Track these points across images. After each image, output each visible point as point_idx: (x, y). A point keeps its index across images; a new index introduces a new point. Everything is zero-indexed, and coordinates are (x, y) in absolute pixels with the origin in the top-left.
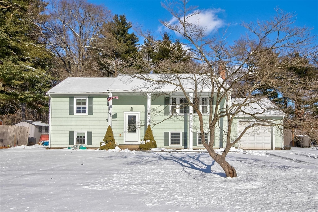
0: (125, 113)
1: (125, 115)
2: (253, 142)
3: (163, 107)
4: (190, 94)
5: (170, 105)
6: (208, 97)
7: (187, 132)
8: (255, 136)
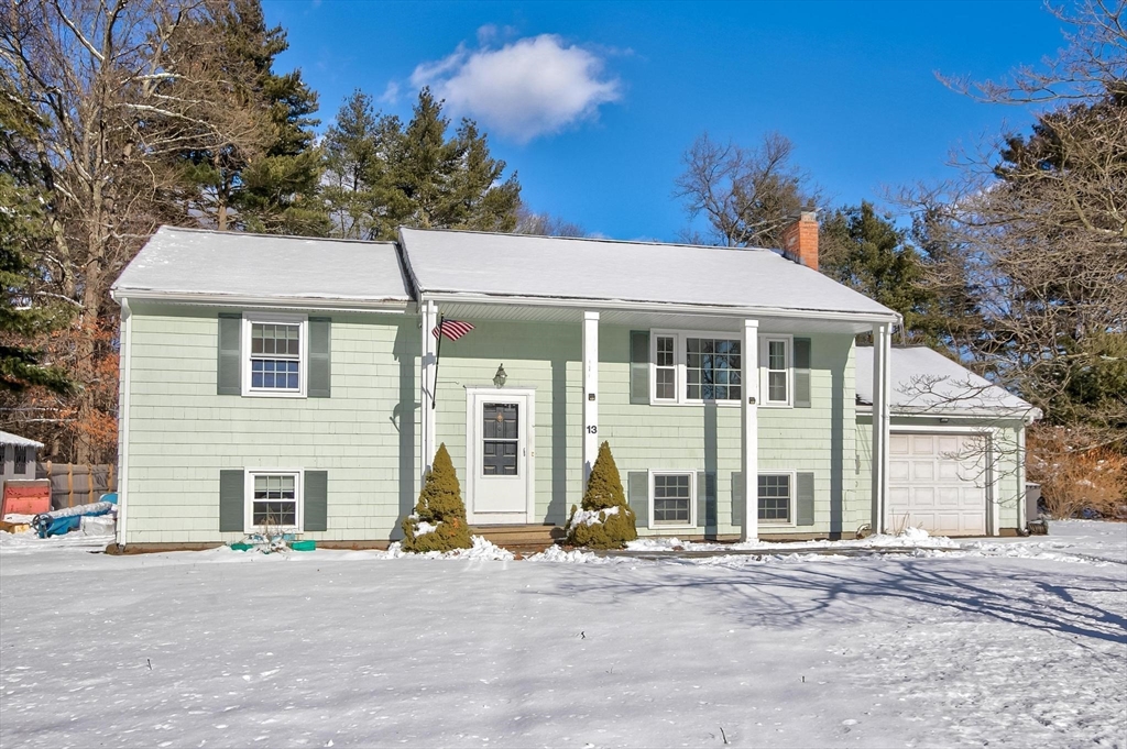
0: (470, 391)
1: (470, 399)
2: (929, 507)
3: (622, 369)
4: (748, 322)
5: (651, 364)
6: (791, 337)
7: (715, 474)
8: (936, 487)
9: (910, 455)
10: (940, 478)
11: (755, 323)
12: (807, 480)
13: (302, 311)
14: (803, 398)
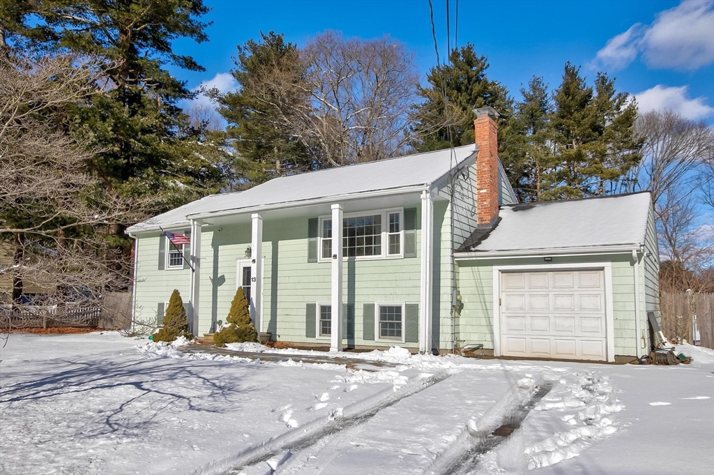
0: (238, 261)
1: (238, 265)
2: (546, 333)
3: (304, 242)
4: (333, 206)
5: (319, 238)
6: (402, 208)
7: (353, 305)
8: (551, 316)
9: (527, 289)
10: (556, 309)
11: (337, 206)
12: (413, 310)
13: (181, 230)
14: (411, 251)
